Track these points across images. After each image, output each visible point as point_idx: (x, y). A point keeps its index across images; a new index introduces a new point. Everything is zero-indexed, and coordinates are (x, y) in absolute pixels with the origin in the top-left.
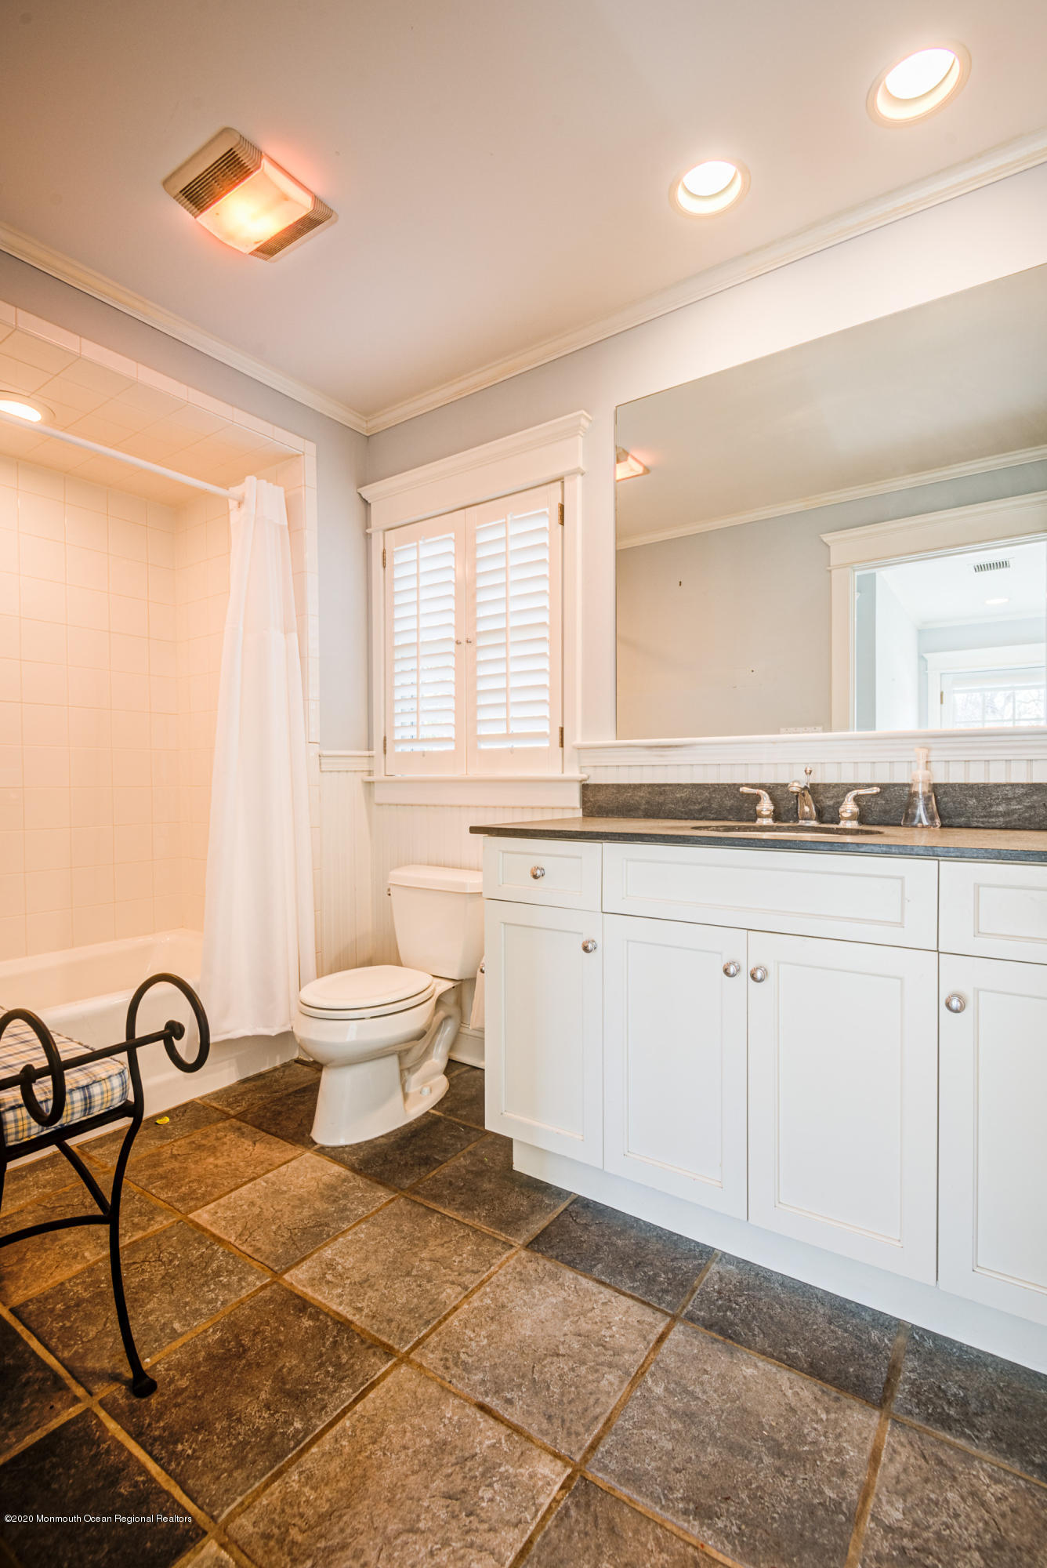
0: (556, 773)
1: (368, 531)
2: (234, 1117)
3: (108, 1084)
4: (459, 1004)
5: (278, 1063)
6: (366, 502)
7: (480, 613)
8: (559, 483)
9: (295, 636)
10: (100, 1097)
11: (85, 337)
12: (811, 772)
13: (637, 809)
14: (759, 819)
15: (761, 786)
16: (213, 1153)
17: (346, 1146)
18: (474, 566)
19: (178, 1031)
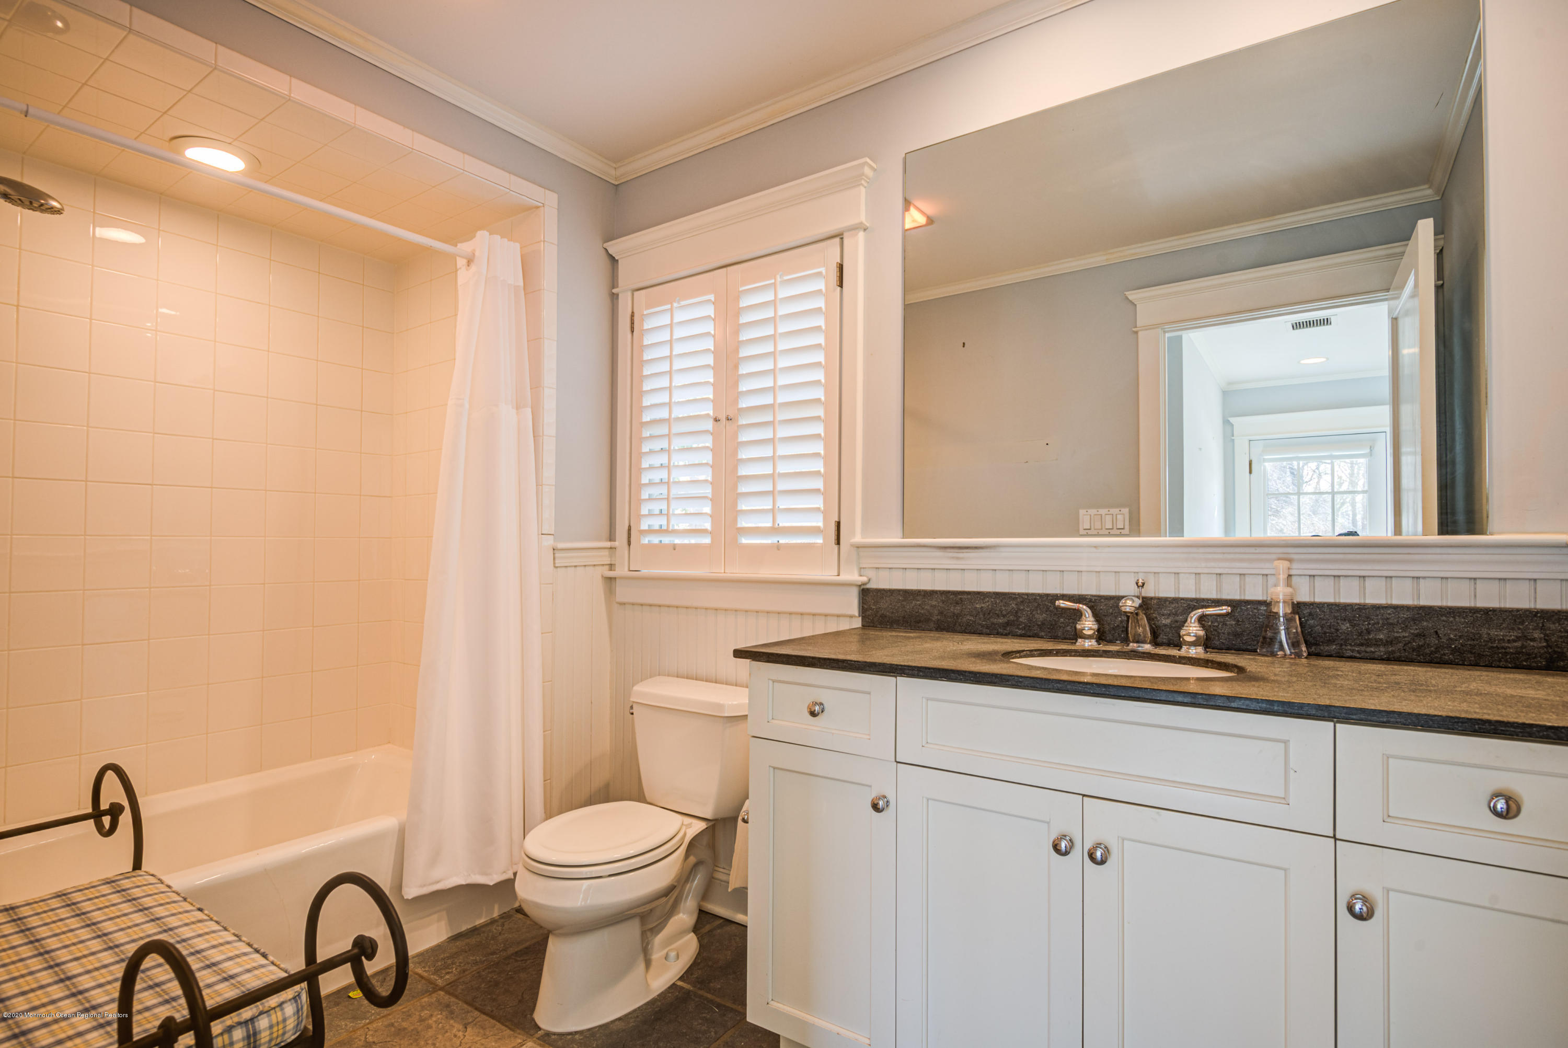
0: (828, 574)
1: (614, 291)
2: (442, 989)
3: (279, 1014)
4: (712, 846)
5: (496, 914)
6: (613, 260)
7: (743, 387)
8: (837, 240)
9: (528, 411)
10: (268, 1033)
11: (294, 77)
12: (1143, 584)
13: (928, 620)
14: (1079, 640)
15: (1080, 599)
16: (416, 1040)
17: (576, 1033)
18: (737, 332)
19: (370, 951)
